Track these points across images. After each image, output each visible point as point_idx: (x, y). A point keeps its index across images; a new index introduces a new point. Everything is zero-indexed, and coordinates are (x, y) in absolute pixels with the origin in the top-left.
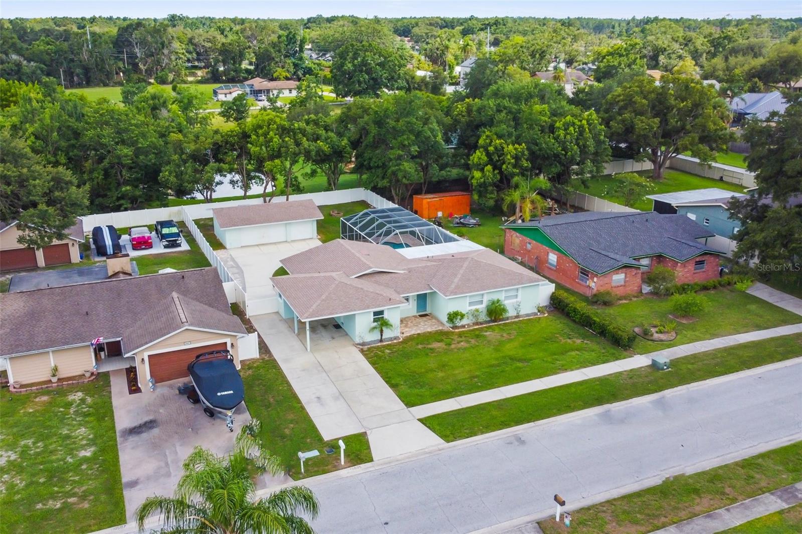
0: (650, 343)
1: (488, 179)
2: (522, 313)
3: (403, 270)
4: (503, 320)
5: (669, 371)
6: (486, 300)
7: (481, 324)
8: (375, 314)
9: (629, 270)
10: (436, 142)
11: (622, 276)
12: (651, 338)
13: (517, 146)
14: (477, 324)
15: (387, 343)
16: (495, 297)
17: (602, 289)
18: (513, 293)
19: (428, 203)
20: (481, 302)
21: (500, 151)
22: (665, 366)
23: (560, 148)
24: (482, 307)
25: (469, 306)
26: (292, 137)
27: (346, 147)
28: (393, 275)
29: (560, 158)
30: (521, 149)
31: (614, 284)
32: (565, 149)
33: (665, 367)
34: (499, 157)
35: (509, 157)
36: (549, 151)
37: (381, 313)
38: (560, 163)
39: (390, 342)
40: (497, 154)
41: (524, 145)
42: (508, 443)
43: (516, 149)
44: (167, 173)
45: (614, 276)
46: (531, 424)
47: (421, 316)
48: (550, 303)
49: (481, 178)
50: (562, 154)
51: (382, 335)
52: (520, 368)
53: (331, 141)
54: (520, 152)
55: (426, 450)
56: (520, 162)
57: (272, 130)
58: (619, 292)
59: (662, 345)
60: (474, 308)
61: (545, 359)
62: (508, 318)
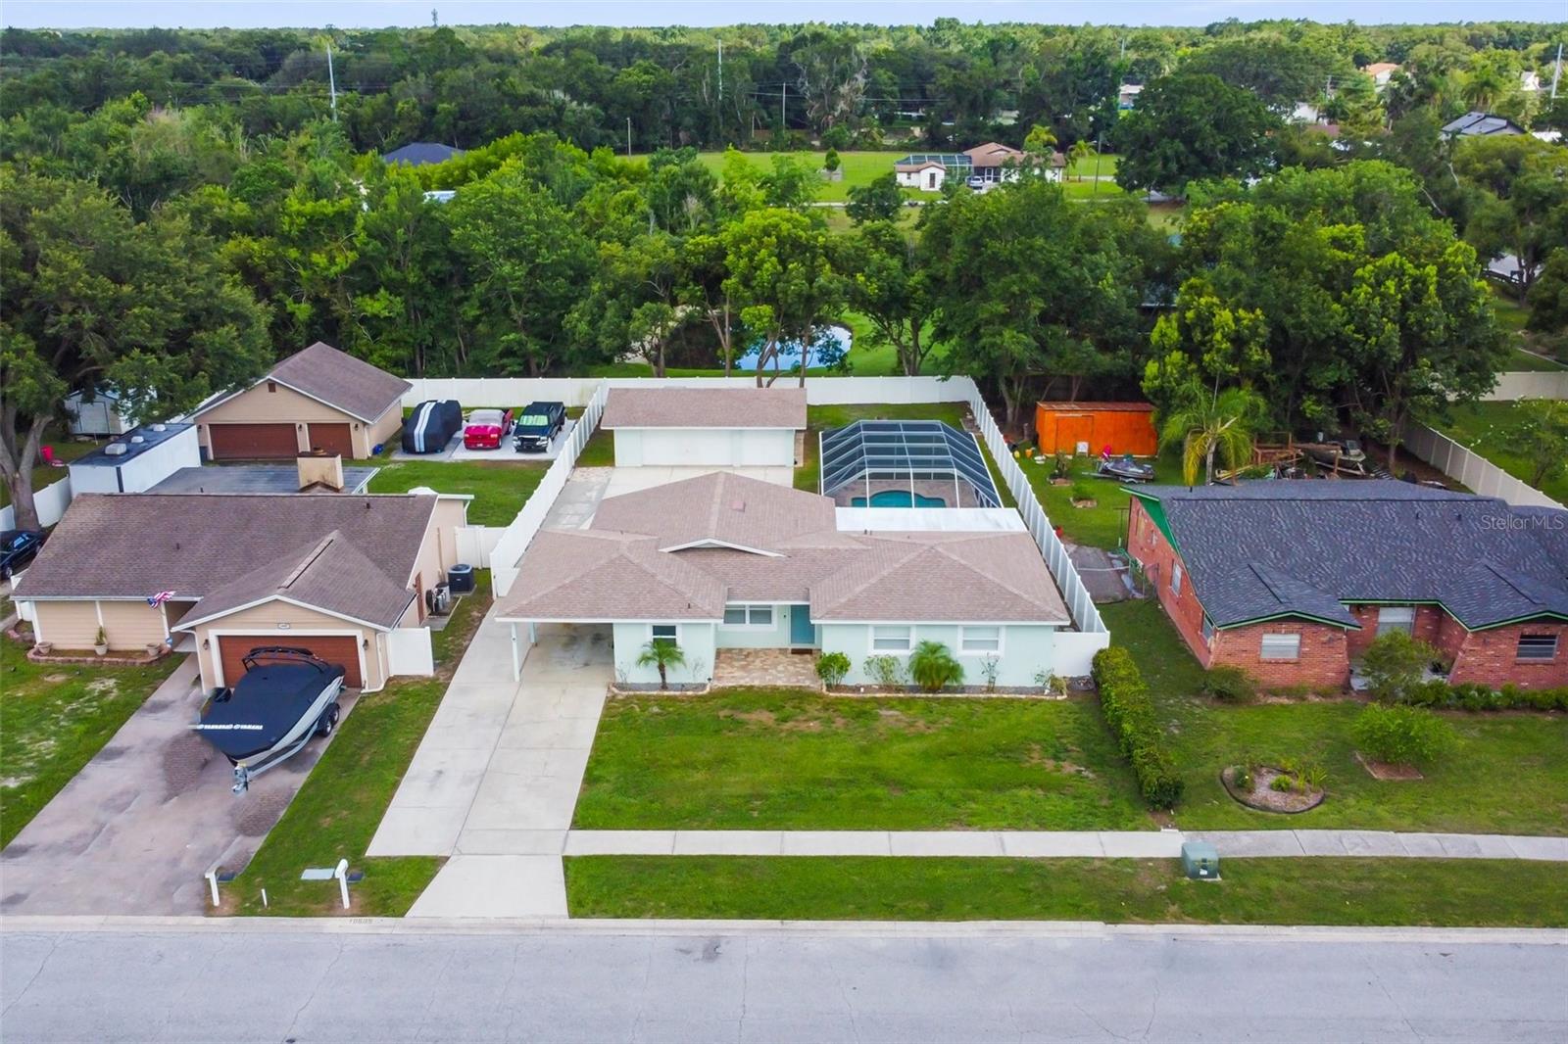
0: (1234, 807)
1: (1169, 382)
2: (998, 683)
3: (779, 551)
4: (947, 690)
5: (1213, 884)
6: (916, 638)
7: (898, 690)
8: (657, 630)
10: (1096, 292)
11: (1293, 640)
12: (1244, 797)
13: (1241, 312)
14: (888, 688)
15: (672, 693)
16: (934, 638)
17: (1232, 663)
18: (988, 636)
19: (1058, 420)
20: (906, 643)
21: (1205, 322)
22: (1204, 868)
23: (1352, 327)
24: (904, 655)
25: (876, 647)
26: (808, 263)
27: (918, 289)
28: (748, 556)
29: (1352, 350)
30: (1250, 320)
31: (1265, 656)
32: (1364, 329)
33: (1203, 872)
34: (1205, 333)
35: (1218, 336)
36: (1315, 332)
37: (671, 630)
38: (1350, 360)
39: (678, 693)
40: (1203, 328)
41: (1258, 312)
42: (681, 951)
43: (1237, 320)
44: (576, 315)
45: (1265, 636)
46: (775, 923)
47: (795, 652)
49: (1156, 378)
50: (1358, 341)
51: (663, 676)
52: (878, 800)
53: (889, 274)
54: (1247, 328)
55: (516, 922)
56: (1246, 351)
57: (767, 247)
58: (1277, 678)
59: (1257, 817)
60: (883, 653)
61: (947, 792)
62: (963, 690)
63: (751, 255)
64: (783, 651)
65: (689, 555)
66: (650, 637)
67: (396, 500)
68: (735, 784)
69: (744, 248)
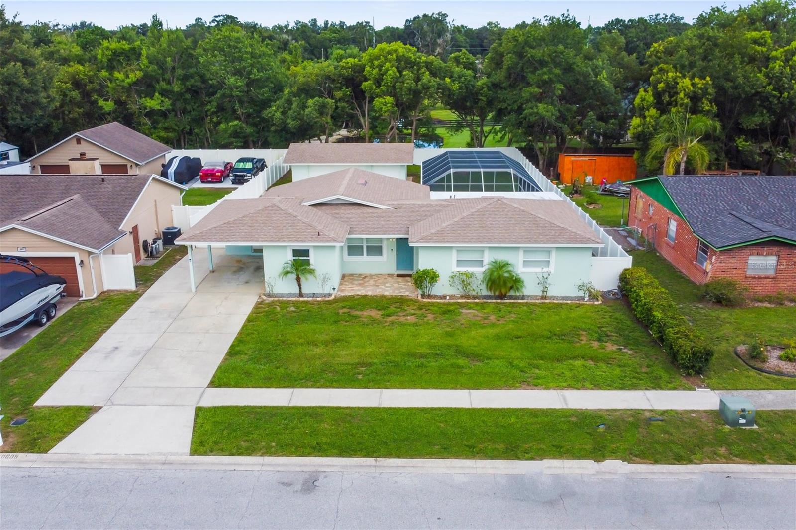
0: (752, 373)
1: (648, 128)
2: (549, 294)
3: (389, 205)
4: (511, 297)
5: (752, 431)
6: (488, 258)
7: (475, 298)
8: (296, 252)
9: (784, 251)
10: (597, 83)
11: (772, 260)
12: (759, 365)
13: (697, 80)
14: (467, 297)
15: (306, 299)
16: (502, 256)
17: (727, 277)
18: (541, 257)
19: (573, 162)
20: (480, 263)
21: (672, 89)
22: (743, 417)
23: (771, 87)
24: (479, 271)
25: (458, 266)
26: (415, 72)
27: (483, 88)
28: (366, 209)
29: (771, 103)
30: (703, 84)
31: (750, 273)
32: (780, 89)
33: (742, 421)
34: (671, 97)
35: (682, 95)
36: (747, 89)
37: (306, 252)
38: (769, 110)
39: (310, 299)
40: (669, 93)
41: (708, 78)
43: (693, 85)
44: (274, 108)
45: (751, 257)
48: (619, 287)
49: (639, 126)
50: (774, 96)
51: (300, 286)
52: (459, 367)
53: (466, 79)
54: (701, 89)
55: (142, 458)
56: (700, 104)
58: (759, 289)
59: (774, 381)
60: (463, 270)
61: (515, 362)
62: (523, 297)
63: (380, 66)
64: (390, 276)
65: (324, 208)
66: (289, 257)
67: (123, 177)
68: (345, 355)
69: (376, 63)
